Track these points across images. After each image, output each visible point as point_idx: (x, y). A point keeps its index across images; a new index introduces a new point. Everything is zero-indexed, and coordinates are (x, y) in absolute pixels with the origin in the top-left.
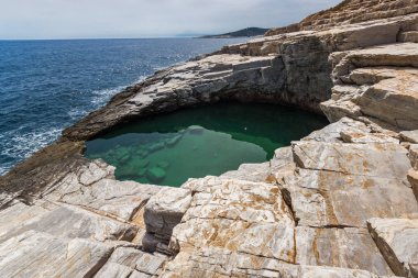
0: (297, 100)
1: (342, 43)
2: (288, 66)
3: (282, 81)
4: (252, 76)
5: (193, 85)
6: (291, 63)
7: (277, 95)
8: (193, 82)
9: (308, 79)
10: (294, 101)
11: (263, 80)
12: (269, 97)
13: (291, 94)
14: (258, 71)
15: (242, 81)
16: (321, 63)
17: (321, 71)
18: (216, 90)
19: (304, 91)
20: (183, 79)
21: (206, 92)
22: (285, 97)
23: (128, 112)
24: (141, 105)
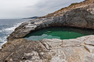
0: (67, 25)
2: (67, 17)
3: (64, 20)
4: (58, 20)
5: (44, 23)
6: (68, 16)
7: (62, 24)
8: (44, 22)
9: (71, 19)
10: (66, 25)
11: (61, 20)
12: (60, 25)
13: (66, 23)
14: (59, 19)
15: (55, 21)
16: (76, 15)
17: (75, 17)
18: (50, 24)
19: (69, 22)
20: (40, 22)
21: (48, 24)
22: (64, 24)
23: (31, 29)
24: (33, 27)
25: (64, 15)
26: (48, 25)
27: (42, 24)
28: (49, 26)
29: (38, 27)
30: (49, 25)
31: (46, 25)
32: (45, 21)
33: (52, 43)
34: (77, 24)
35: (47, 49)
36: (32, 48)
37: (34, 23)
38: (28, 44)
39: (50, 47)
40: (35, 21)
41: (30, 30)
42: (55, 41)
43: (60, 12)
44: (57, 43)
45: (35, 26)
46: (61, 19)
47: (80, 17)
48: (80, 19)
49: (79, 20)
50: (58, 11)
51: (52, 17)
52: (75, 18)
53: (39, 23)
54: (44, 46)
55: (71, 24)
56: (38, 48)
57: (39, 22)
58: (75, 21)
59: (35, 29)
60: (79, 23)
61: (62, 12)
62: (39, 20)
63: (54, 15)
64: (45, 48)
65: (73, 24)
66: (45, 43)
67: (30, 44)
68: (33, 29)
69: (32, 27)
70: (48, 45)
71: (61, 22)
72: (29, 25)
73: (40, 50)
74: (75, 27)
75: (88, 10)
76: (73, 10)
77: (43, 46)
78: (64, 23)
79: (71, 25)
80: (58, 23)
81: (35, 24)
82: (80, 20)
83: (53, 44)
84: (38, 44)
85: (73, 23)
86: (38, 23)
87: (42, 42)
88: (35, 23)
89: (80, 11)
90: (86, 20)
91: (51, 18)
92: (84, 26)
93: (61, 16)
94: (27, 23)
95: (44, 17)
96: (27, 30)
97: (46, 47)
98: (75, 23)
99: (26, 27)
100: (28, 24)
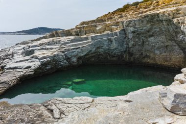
0: (134, 58)
1: (177, 14)
2: (130, 36)
3: (125, 46)
4: (106, 43)
5: (63, 52)
6: (133, 32)
7: (120, 57)
8: (63, 50)
9: (143, 42)
10: (132, 59)
11: (114, 45)
12: (115, 59)
13: (131, 54)
14: (110, 41)
15: (99, 48)
16: (154, 31)
17: (152, 36)
18: (82, 55)
19: (139, 51)
20: (51, 49)
21: (75, 56)
22: (126, 57)
23: (22, 73)
24: (29, 67)
25: (124, 30)
26: (75, 59)
27: (58, 55)
28: (81, 62)
29: (43, 65)
30: (79, 58)
31: (69, 58)
32: (67, 47)
33: (70, 105)
34: (159, 57)
35: (54, 118)
36: (20, 119)
37: (32, 52)
38: (12, 111)
39: (62, 113)
40: (35, 46)
41: (18, 75)
42: (77, 102)
43: (116, 17)
44: (79, 105)
45: (36, 64)
46: (114, 42)
47: (164, 37)
48: (166, 44)
49: (162, 44)
50: (114, 13)
51: (90, 35)
52: (152, 39)
53: (48, 53)
54: (48, 113)
55: (144, 57)
56: (36, 117)
57: (48, 49)
58: (153, 47)
59: (36, 70)
60: (165, 54)
61: (121, 17)
62: (49, 44)
63: (96, 26)
64: (50, 117)
65: (149, 57)
66: (54, 107)
67: (17, 111)
68: (29, 72)
69: (26, 64)
70: (58, 110)
71: (115, 49)
72: (18, 57)
73: (38, 120)
74: (157, 65)
75: (175, 20)
76: (145, 17)
77: (46, 113)
78: (125, 52)
79: (144, 61)
80: (108, 53)
81: (37, 58)
82: (167, 46)
83: (69, 109)
84: (37, 109)
85: (148, 54)
86: (45, 51)
87: (46, 106)
88: (37, 53)
89: (162, 21)
90: (179, 45)
91: (87, 38)
92: (179, 62)
93: (116, 34)
94: (11, 51)
95: (68, 33)
96: (10, 75)
97: (53, 115)
98: (155, 54)
99: (8, 66)
100: (12, 55)
